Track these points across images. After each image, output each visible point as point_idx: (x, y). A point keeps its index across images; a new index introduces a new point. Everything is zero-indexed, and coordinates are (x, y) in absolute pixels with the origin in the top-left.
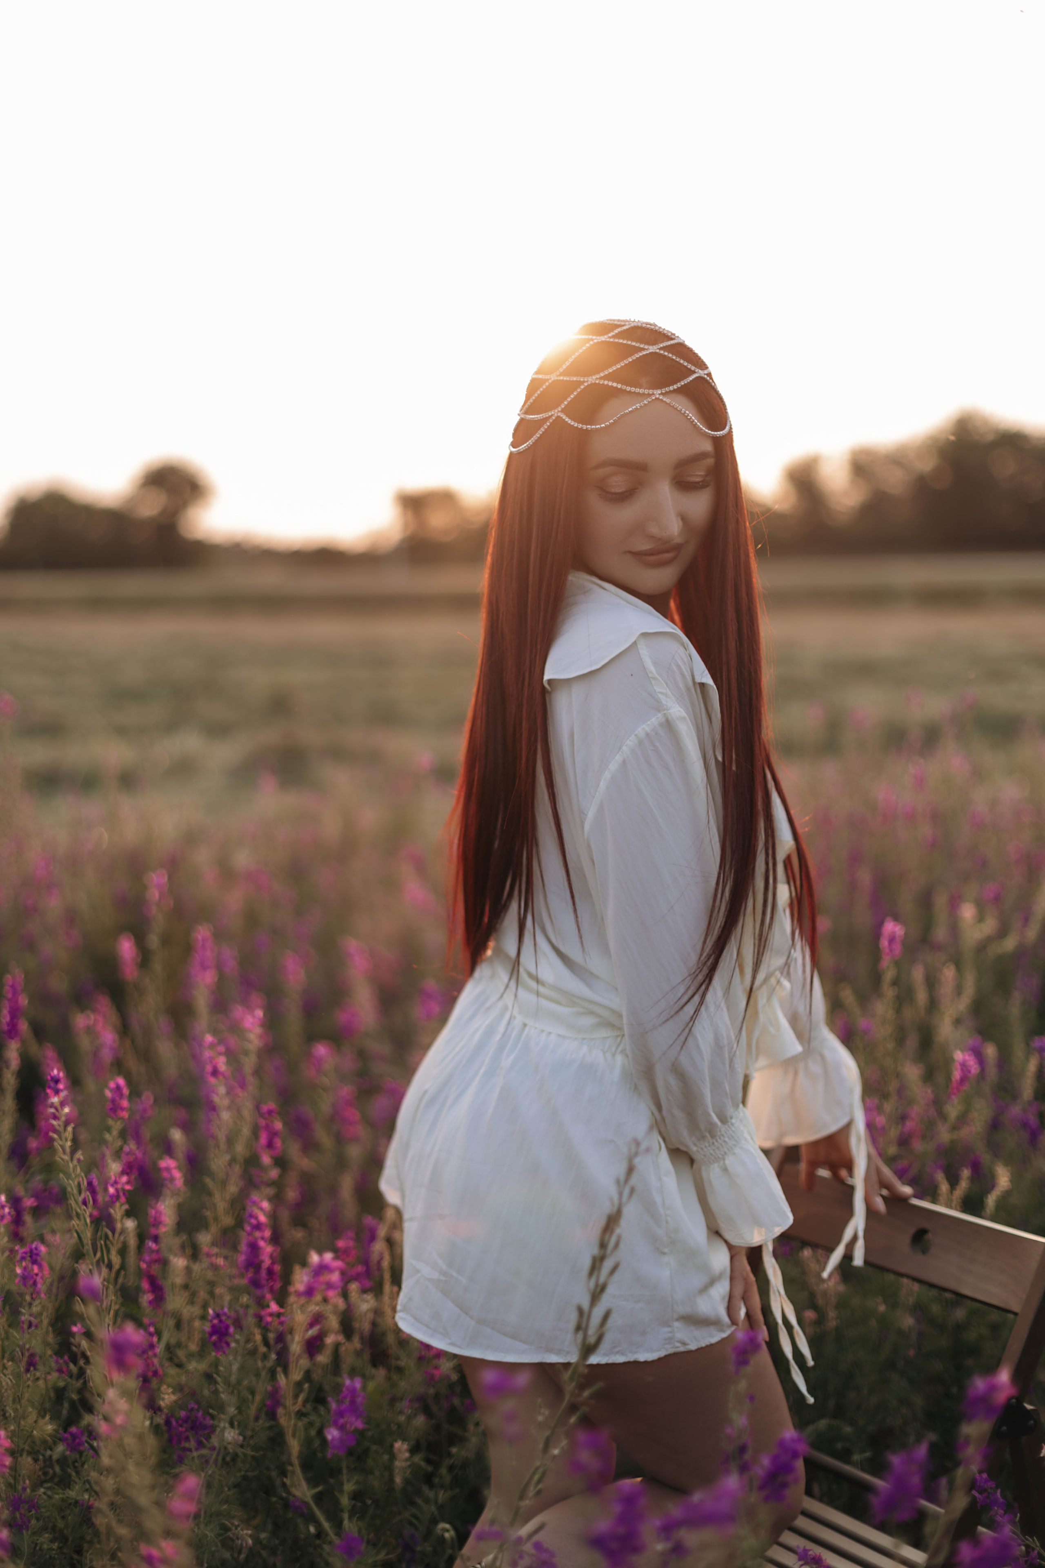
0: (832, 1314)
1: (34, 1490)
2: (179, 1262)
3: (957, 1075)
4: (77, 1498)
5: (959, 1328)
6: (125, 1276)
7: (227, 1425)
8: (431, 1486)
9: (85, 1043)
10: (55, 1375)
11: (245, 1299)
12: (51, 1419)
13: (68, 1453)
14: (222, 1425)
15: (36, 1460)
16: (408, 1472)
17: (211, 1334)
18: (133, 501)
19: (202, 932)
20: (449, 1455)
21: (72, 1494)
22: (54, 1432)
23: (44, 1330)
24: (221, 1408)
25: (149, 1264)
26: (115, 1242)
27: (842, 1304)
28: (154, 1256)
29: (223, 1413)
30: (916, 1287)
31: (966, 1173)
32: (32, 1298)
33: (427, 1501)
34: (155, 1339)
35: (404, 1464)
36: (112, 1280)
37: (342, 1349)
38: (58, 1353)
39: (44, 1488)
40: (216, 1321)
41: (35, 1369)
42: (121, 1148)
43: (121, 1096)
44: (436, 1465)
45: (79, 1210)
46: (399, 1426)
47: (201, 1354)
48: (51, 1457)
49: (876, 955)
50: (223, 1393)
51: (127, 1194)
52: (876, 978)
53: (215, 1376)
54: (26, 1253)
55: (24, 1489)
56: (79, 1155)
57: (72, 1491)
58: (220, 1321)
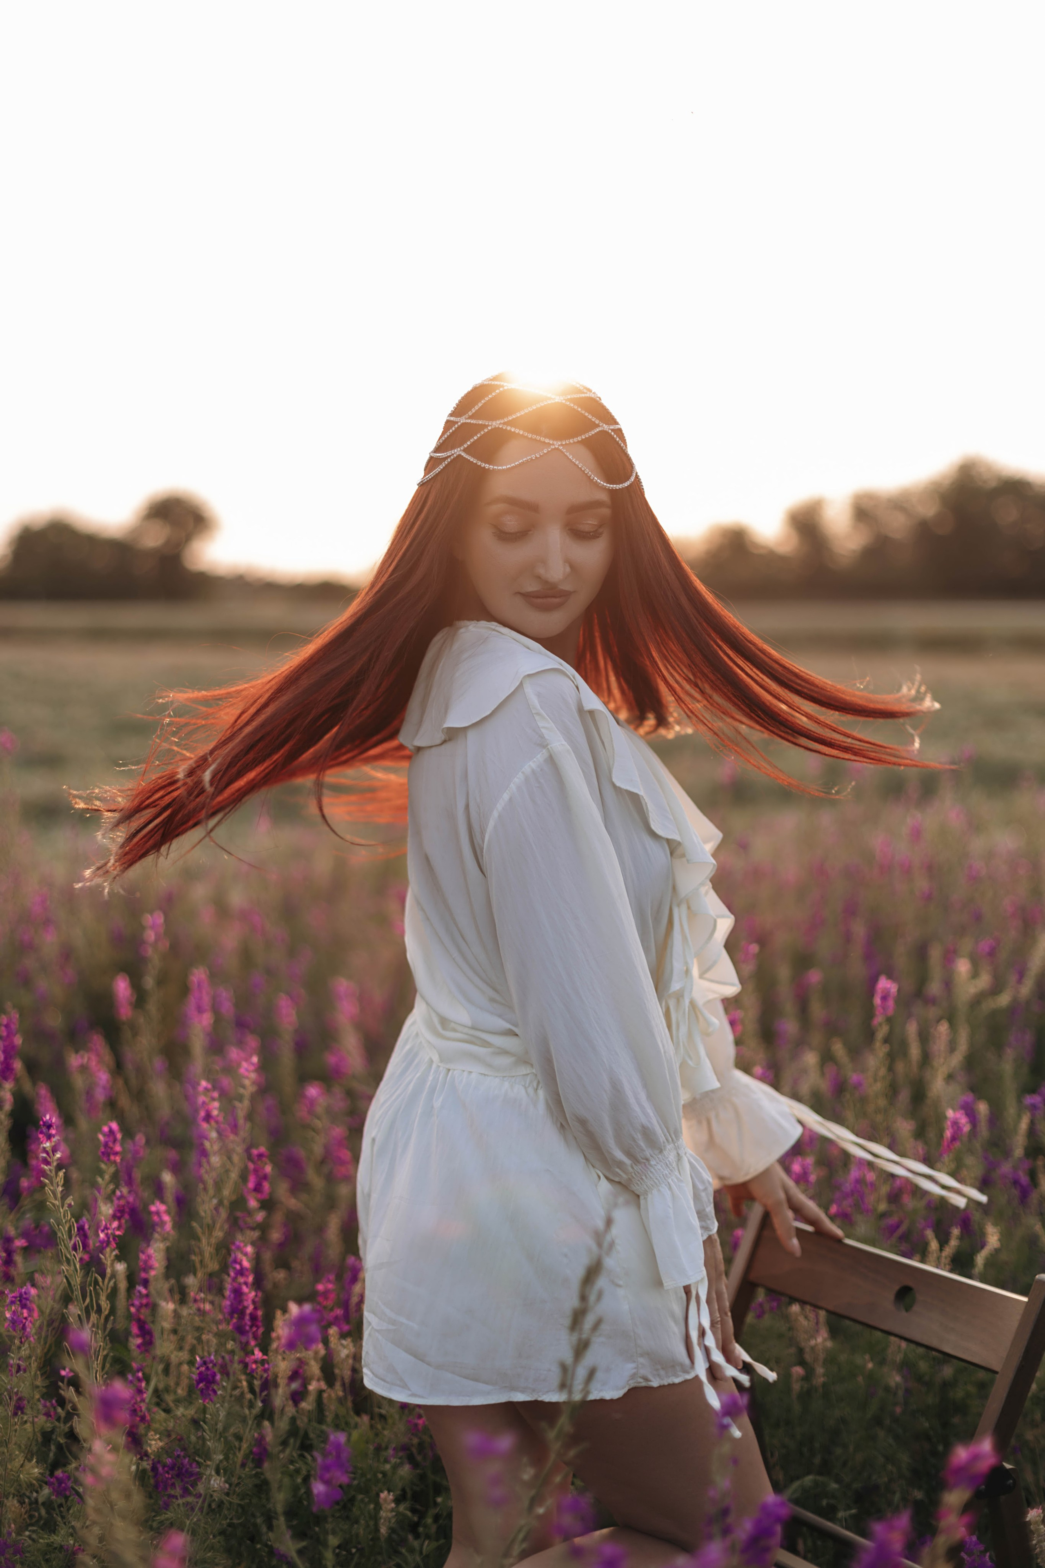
0: (820, 1370)
1: (19, 1534)
2: (168, 1306)
3: (948, 1134)
4: (63, 1544)
5: (946, 1385)
6: (114, 1321)
7: (213, 1473)
8: (417, 1536)
9: (79, 1082)
10: (43, 1418)
11: (230, 1345)
12: (37, 1462)
13: (53, 1497)
14: (208, 1472)
15: (22, 1503)
16: (393, 1520)
17: (198, 1382)
18: (136, 532)
19: (199, 974)
20: (436, 1504)
21: (57, 1539)
22: (40, 1476)
23: (33, 1373)
24: (207, 1456)
25: (139, 1309)
26: (105, 1288)
27: (830, 1359)
28: (144, 1301)
29: (210, 1460)
30: (904, 1344)
31: (956, 1232)
32: (21, 1342)
33: (412, 1550)
34: (143, 1384)
35: (390, 1515)
36: (101, 1326)
37: (325, 1395)
38: (46, 1396)
39: (30, 1531)
40: (203, 1369)
41: (23, 1413)
42: (114, 1192)
43: (115, 1140)
44: (422, 1515)
45: (68, 1256)
46: (384, 1474)
47: (188, 1400)
48: (36, 1500)
49: (869, 1013)
50: (210, 1440)
51: (117, 1239)
52: (870, 1035)
53: (201, 1423)
54: (15, 1297)
55: (10, 1534)
56: (70, 1200)
57: (58, 1536)
58: (207, 1368)
